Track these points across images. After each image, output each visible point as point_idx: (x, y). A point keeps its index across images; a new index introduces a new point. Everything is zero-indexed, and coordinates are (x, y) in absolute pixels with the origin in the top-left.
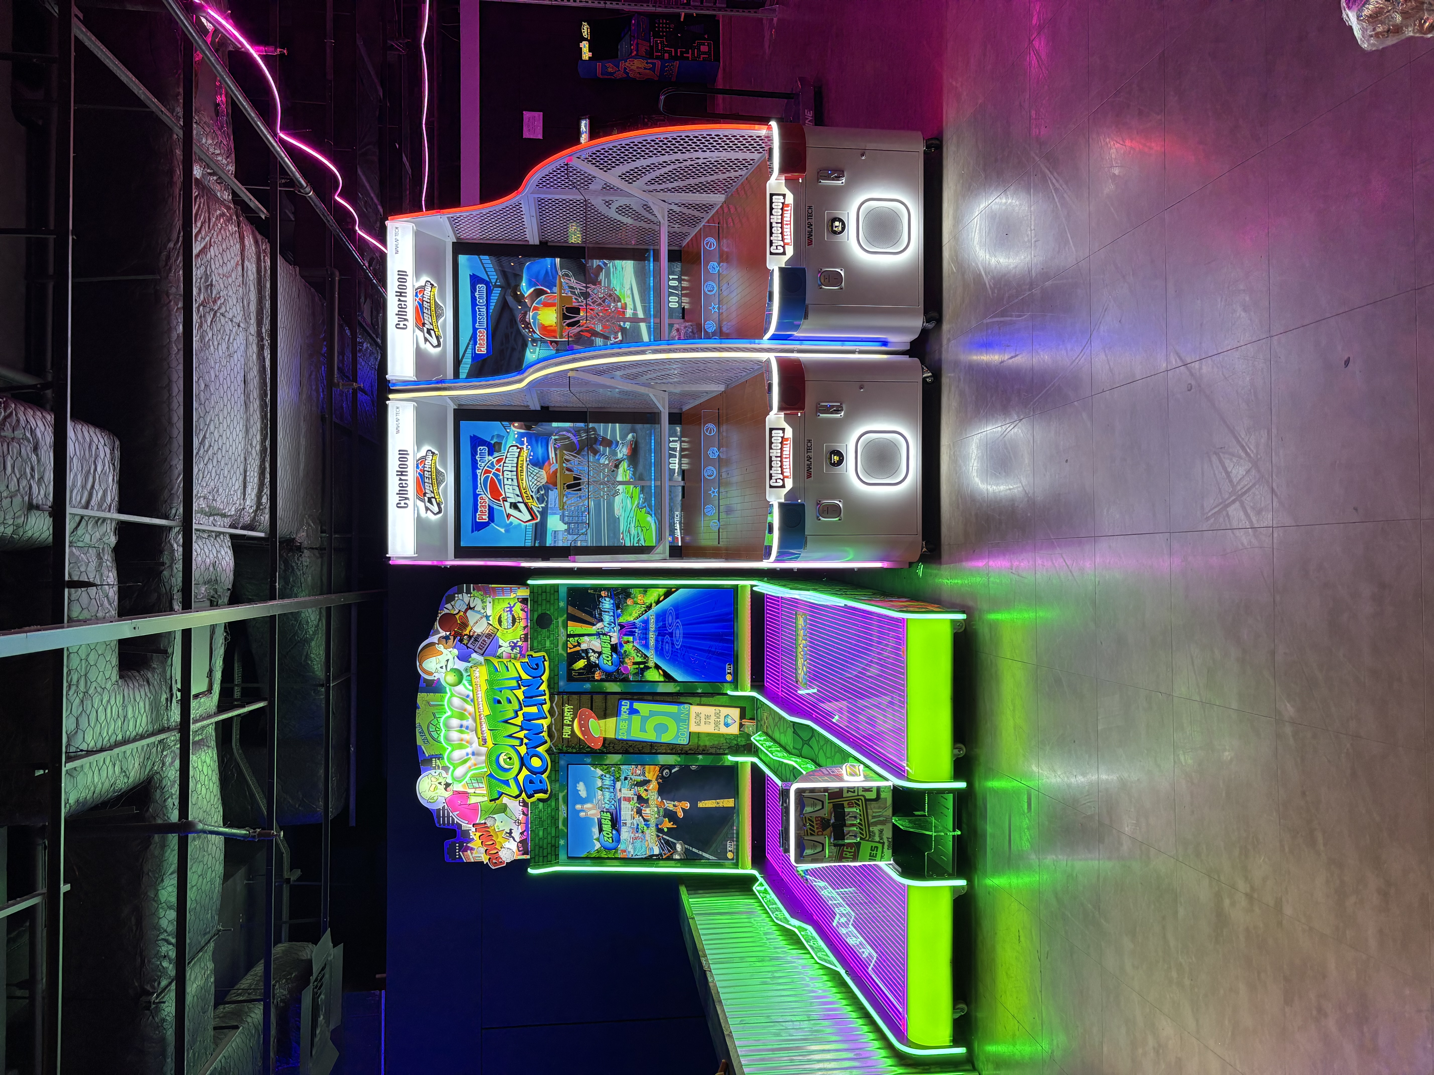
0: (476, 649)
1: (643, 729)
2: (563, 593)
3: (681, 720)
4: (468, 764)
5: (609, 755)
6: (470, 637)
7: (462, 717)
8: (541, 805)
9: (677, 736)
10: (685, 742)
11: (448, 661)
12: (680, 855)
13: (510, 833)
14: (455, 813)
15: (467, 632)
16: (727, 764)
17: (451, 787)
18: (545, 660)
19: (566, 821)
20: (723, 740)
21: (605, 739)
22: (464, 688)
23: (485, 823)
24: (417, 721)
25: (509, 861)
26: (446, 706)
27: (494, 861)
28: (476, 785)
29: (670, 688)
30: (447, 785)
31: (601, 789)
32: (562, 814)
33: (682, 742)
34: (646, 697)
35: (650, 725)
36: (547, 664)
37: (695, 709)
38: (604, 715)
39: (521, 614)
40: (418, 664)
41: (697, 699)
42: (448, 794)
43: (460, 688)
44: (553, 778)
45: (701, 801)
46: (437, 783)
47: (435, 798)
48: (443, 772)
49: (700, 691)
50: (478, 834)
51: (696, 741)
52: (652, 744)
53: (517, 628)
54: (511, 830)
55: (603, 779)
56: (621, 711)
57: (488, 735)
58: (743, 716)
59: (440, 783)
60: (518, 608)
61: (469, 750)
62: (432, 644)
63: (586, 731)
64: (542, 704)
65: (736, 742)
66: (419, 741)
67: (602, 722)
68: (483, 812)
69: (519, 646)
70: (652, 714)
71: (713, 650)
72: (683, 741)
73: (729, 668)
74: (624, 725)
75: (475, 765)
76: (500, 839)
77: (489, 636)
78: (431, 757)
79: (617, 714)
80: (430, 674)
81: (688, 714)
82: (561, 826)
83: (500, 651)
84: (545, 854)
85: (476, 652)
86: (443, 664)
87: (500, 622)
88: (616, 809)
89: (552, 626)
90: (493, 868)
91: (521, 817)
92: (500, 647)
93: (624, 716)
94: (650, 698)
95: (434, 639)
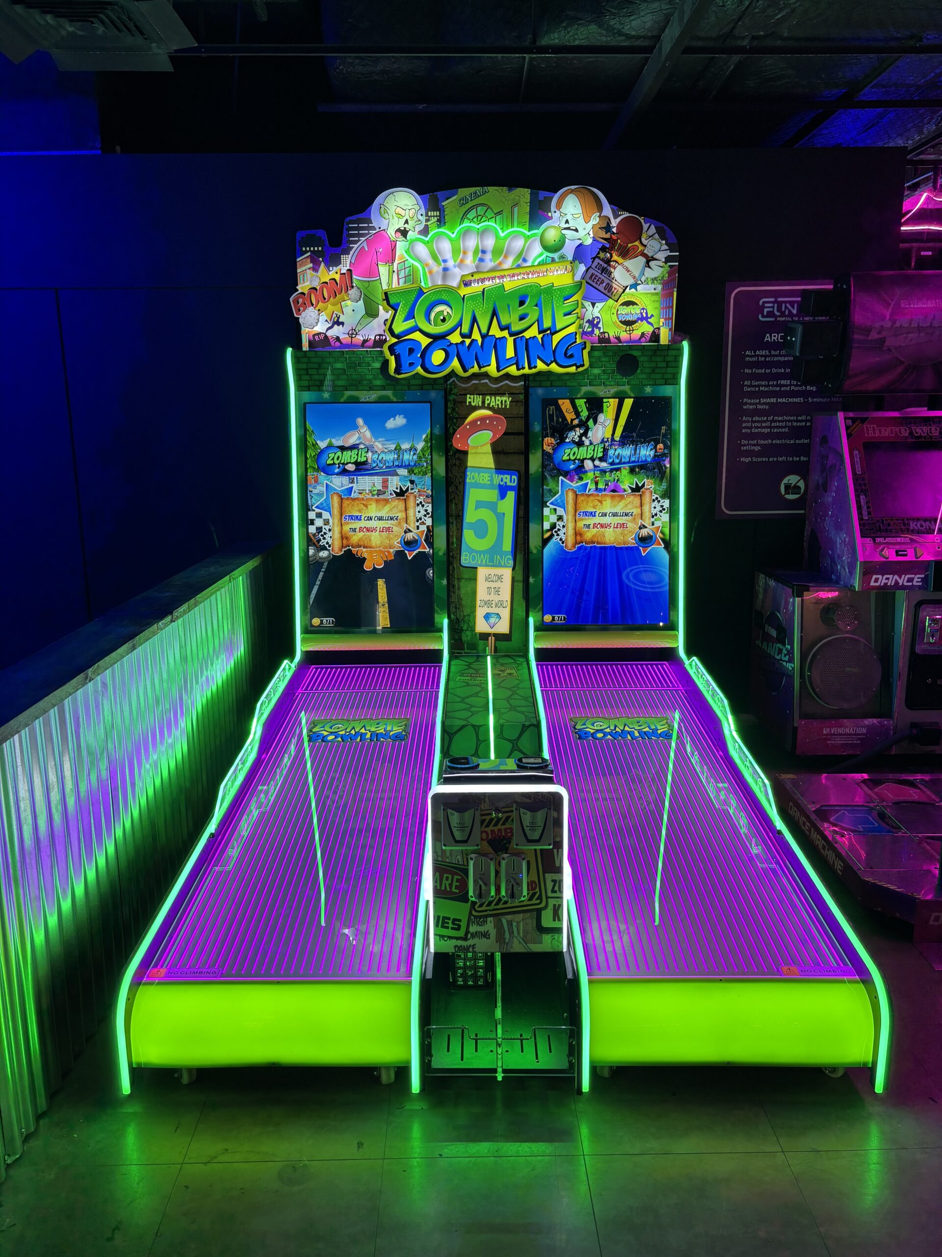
0: (591, 271)
1: (479, 505)
2: (667, 391)
3: (492, 557)
4: (431, 262)
5: (443, 459)
6: (608, 262)
7: (497, 252)
8: (377, 365)
9: (472, 551)
10: (464, 562)
11: (576, 230)
12: (314, 555)
13: (338, 323)
14: (365, 245)
15: (615, 257)
16: (437, 618)
17: (401, 238)
18: (577, 367)
19: (355, 401)
20: (467, 611)
21: (466, 453)
22: (537, 253)
23: (352, 287)
24: (491, 189)
25: (301, 321)
26: (511, 230)
27: (300, 300)
28: (402, 274)
29: (534, 542)
30: (404, 233)
31: (398, 449)
32: (364, 395)
33: (463, 558)
34: (522, 507)
35: (485, 514)
36: (573, 369)
37: (507, 573)
38: (498, 450)
39: (637, 333)
40: (573, 187)
41: (520, 577)
42: (391, 233)
43: (537, 249)
44: (413, 382)
45: (386, 582)
46: (407, 217)
47: (386, 216)
48: (422, 227)
49: (531, 580)
50: (337, 277)
51: (466, 576)
52: (460, 517)
53: (618, 327)
54: (343, 324)
55: (410, 450)
56: (504, 474)
57: (476, 288)
58: (499, 637)
59: (406, 222)
60: (645, 328)
61: (451, 263)
62: (600, 208)
63: (476, 427)
64: (517, 364)
65: (465, 628)
66: (464, 192)
67: (488, 449)
68: (366, 284)
69: (593, 331)
70: (500, 517)
71: (585, 597)
72: (466, 559)
73: (560, 618)
74: (484, 478)
75: (430, 272)
76: (330, 308)
77: (609, 288)
78: (441, 210)
79: (500, 468)
80: (559, 206)
81: (500, 566)
82: (348, 393)
83: (588, 304)
84: (310, 372)
85: (587, 270)
86: (572, 224)
87: (628, 303)
88: (373, 469)
89: (619, 377)
90: (291, 300)
91: (360, 338)
92: (593, 305)
93: (497, 479)
94: (521, 513)
95: (608, 211)
